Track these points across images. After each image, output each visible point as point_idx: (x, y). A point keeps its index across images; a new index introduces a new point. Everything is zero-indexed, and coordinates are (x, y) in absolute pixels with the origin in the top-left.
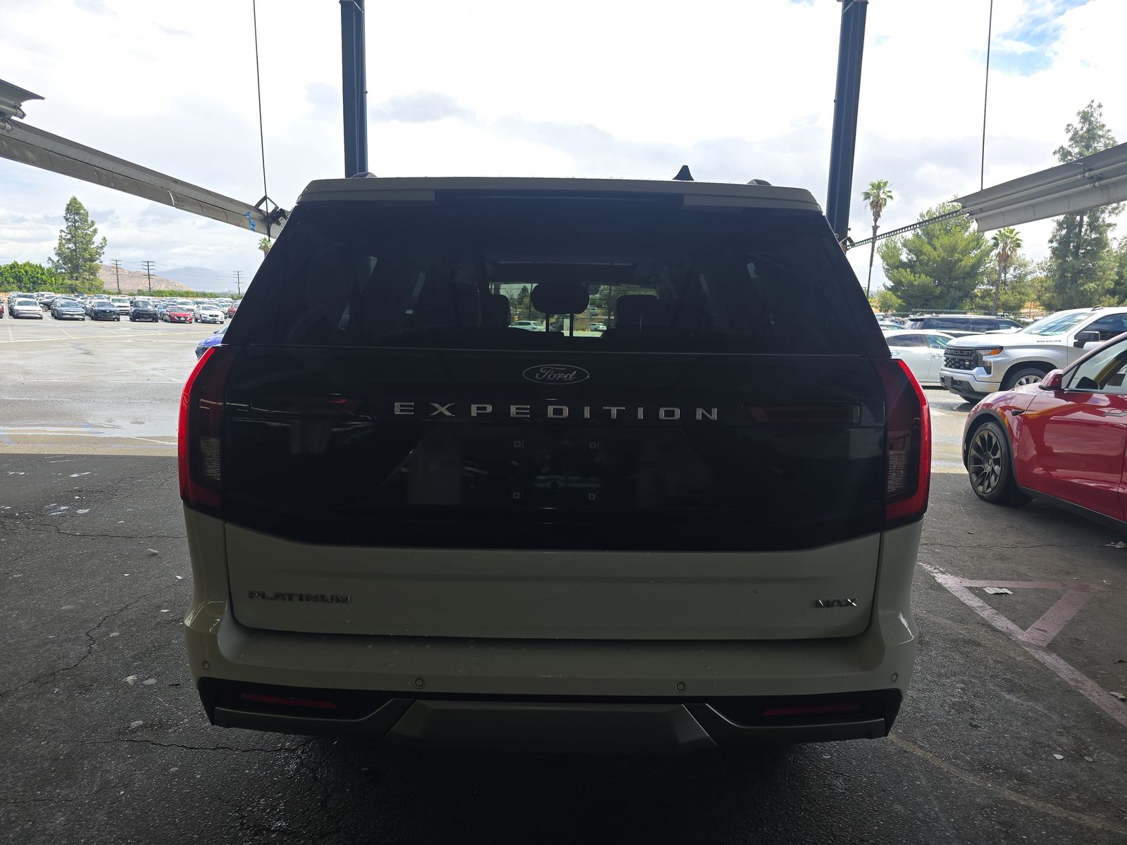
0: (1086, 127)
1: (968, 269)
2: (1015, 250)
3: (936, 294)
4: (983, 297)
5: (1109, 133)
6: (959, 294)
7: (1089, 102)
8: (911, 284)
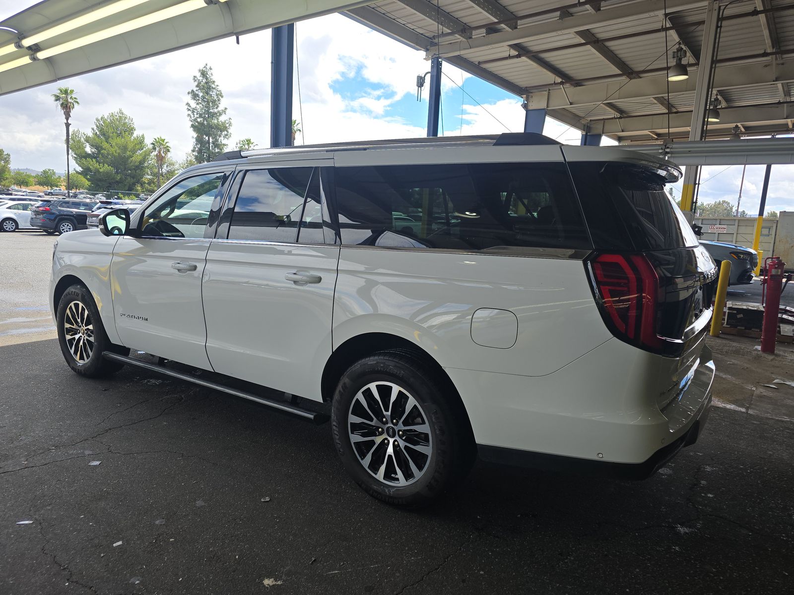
0: (204, 81)
1: (137, 164)
2: (166, 153)
3: (117, 180)
4: (149, 184)
5: (218, 87)
6: (133, 181)
7: (204, 65)
8: (97, 171)
